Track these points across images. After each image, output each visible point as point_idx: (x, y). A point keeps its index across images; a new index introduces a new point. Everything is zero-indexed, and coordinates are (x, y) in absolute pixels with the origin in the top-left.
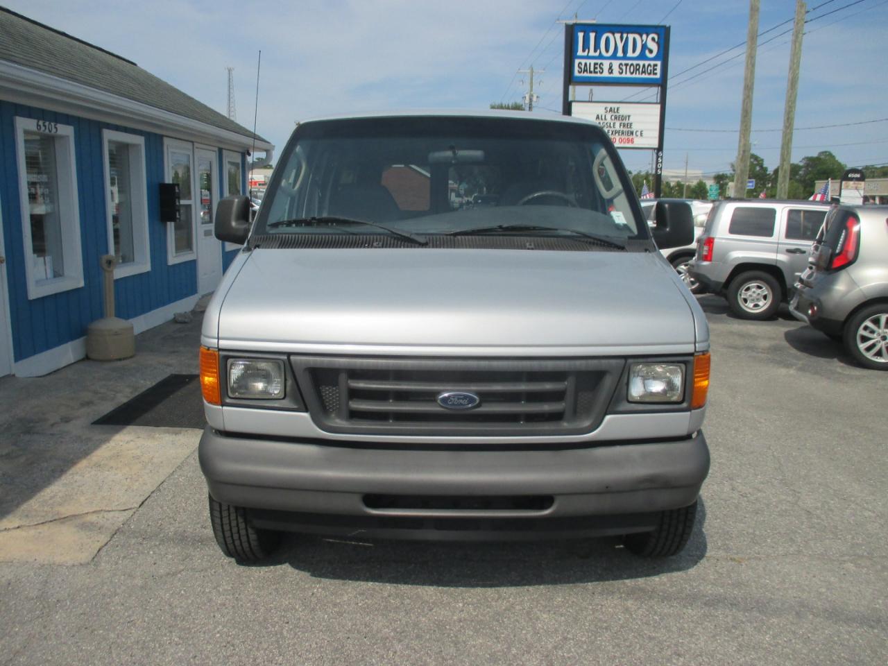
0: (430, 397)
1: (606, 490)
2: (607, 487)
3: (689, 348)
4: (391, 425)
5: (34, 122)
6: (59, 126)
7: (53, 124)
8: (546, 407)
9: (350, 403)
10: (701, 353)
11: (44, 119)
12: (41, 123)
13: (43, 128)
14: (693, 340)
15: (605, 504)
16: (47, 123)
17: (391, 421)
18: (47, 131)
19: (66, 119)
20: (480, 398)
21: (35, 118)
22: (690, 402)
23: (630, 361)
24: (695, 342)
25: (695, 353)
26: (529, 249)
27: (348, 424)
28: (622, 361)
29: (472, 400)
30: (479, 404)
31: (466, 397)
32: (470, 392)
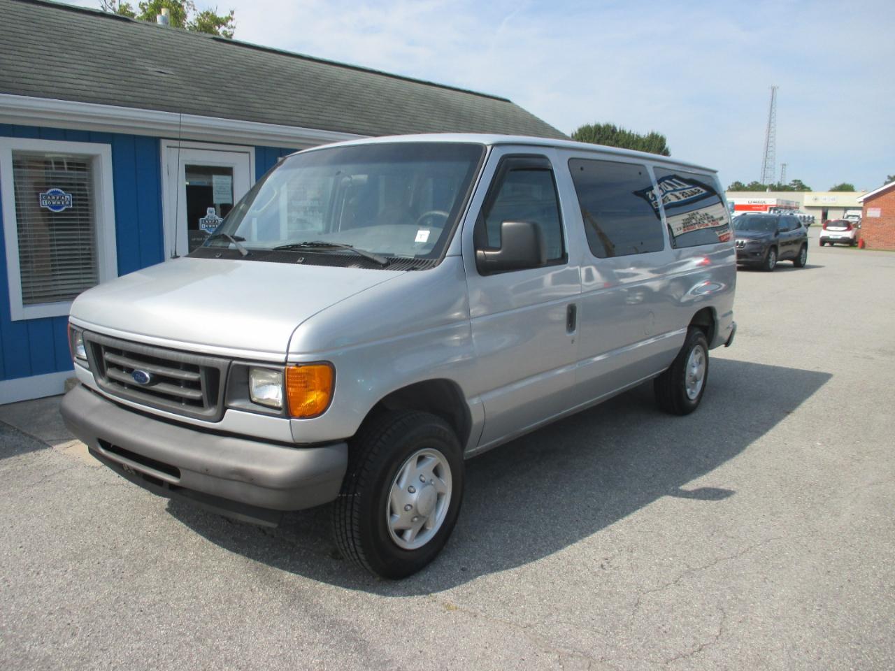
1: (207, 472)
2: (207, 470)
3: (282, 357)
8: (189, 394)
9: (109, 370)
10: (294, 364)
14: (285, 350)
15: (212, 486)
17: (126, 388)
20: (151, 378)
22: (287, 411)
23: (235, 362)
24: (287, 352)
25: (288, 364)
26: (299, 263)
27: (109, 385)
28: (228, 361)
29: (146, 379)
30: (148, 384)
31: (144, 375)
32: (147, 371)
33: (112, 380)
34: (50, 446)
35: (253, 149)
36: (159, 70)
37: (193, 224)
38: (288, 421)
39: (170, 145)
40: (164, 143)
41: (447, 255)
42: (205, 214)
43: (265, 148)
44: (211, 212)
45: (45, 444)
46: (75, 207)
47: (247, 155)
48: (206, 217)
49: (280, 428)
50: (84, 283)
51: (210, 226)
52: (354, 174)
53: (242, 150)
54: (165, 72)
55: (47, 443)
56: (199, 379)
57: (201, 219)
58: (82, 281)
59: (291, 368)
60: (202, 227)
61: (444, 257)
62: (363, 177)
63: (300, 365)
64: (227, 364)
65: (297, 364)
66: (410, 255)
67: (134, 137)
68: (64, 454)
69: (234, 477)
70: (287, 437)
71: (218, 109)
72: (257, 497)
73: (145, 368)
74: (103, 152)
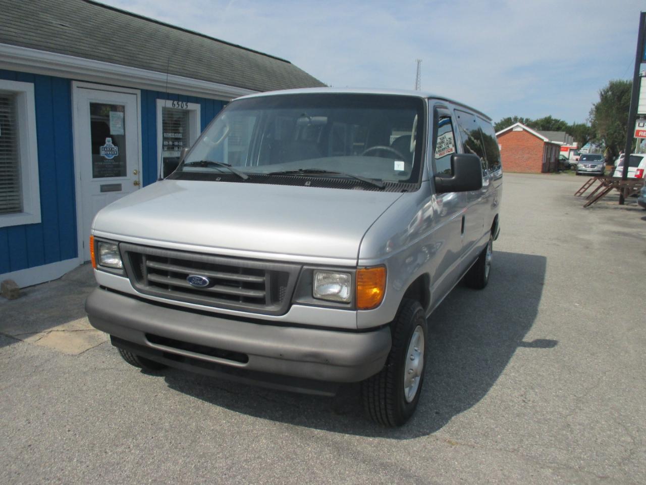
0: (184, 276)
1: (280, 357)
2: (281, 355)
3: (353, 263)
4: (169, 292)
5: (171, 102)
6: (189, 104)
7: (184, 103)
8: (252, 293)
9: (149, 275)
10: (364, 268)
11: (178, 100)
12: (176, 102)
13: (177, 106)
14: (356, 257)
15: (282, 367)
16: (180, 103)
17: (170, 290)
18: (180, 107)
19: (196, 100)
20: (210, 282)
21: (171, 100)
22: (355, 303)
23: (305, 267)
24: (358, 258)
25: (358, 267)
26: (308, 186)
27: (147, 288)
28: (299, 267)
29: (204, 282)
30: (207, 286)
31: (201, 279)
32: (204, 276)
33: (152, 283)
34: (21, 340)
35: (139, 91)
36: (59, 23)
37: (95, 150)
38: (355, 312)
39: (80, 86)
40: (75, 84)
41: (423, 180)
42: (105, 143)
43: (147, 91)
44: (109, 141)
45: (14, 338)
46: (3, 136)
47: (135, 96)
48: (105, 145)
49: (348, 318)
50: (10, 200)
51: (108, 153)
52: (312, 116)
53: (131, 92)
54: (64, 24)
55: (16, 337)
56: (264, 281)
57: (101, 147)
58: (8, 198)
59: (362, 270)
60: (102, 153)
61: (421, 182)
62: (324, 119)
63: (368, 268)
64: (299, 269)
65: (366, 267)
66: (395, 180)
67: (52, 78)
68: (38, 346)
69: (308, 359)
70: (352, 325)
71: (116, 58)
72: (327, 373)
73: (203, 273)
74: (28, 90)
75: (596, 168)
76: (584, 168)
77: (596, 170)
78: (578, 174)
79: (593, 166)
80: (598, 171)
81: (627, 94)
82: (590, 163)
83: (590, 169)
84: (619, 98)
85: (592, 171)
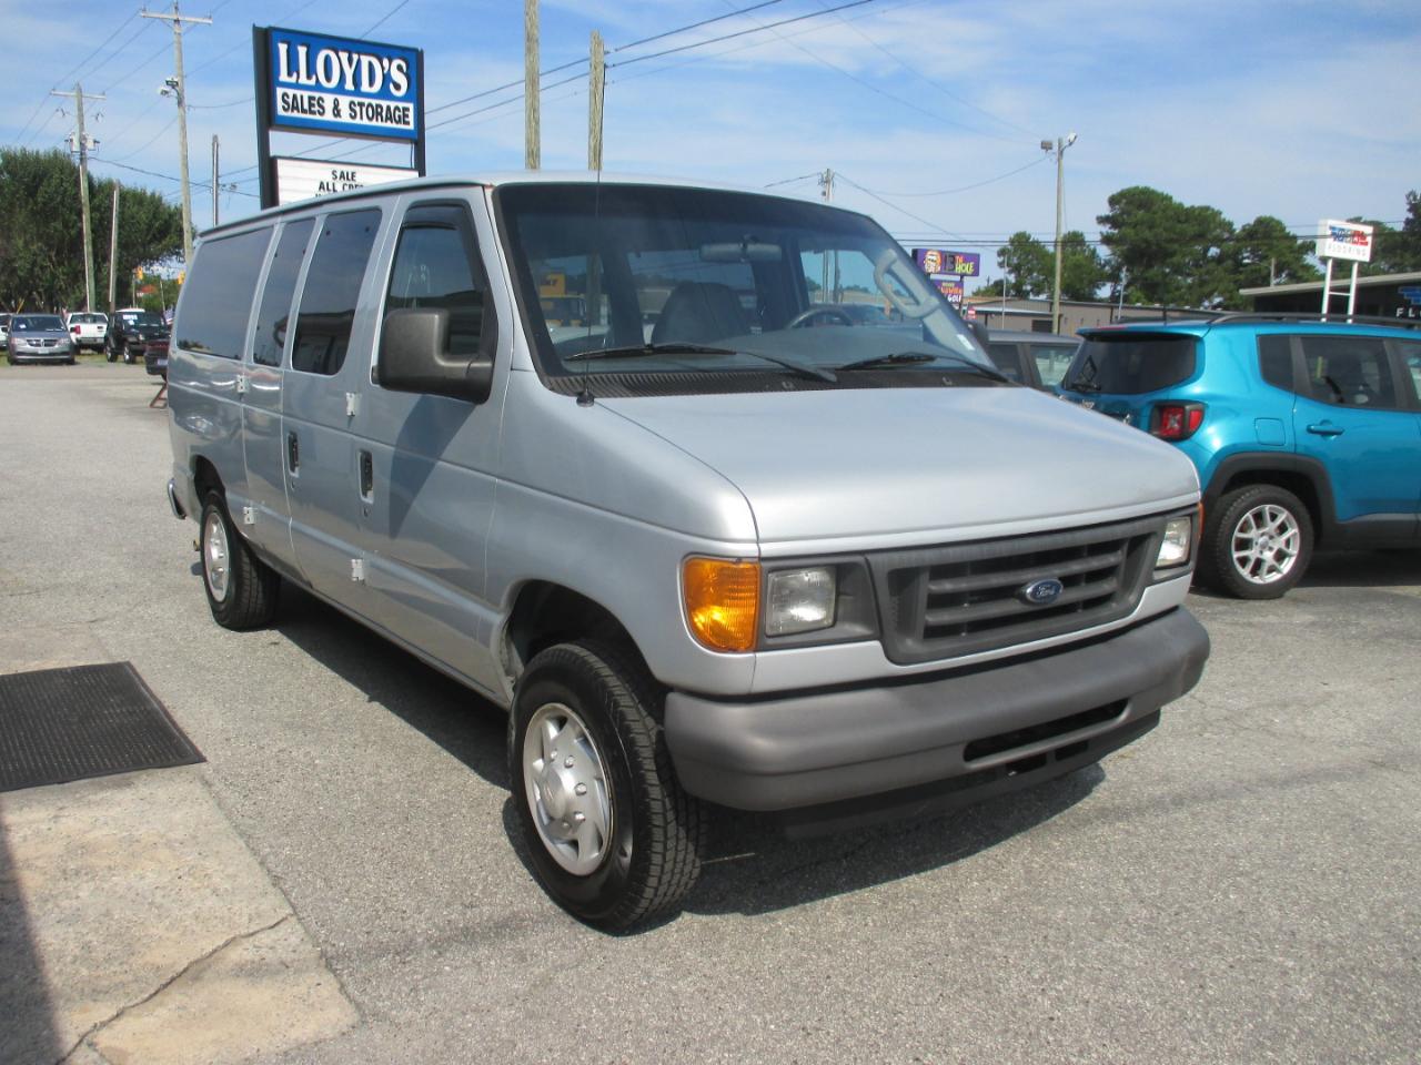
9: (926, 615)
17: (964, 634)
29: (1058, 588)
31: (1053, 585)
33: (933, 632)
75: (56, 346)
76: (28, 348)
77: (59, 351)
78: (14, 362)
79: (49, 343)
80: (64, 353)
81: (45, 183)
82: (42, 336)
83: (43, 350)
84: (32, 191)
85: (50, 354)
